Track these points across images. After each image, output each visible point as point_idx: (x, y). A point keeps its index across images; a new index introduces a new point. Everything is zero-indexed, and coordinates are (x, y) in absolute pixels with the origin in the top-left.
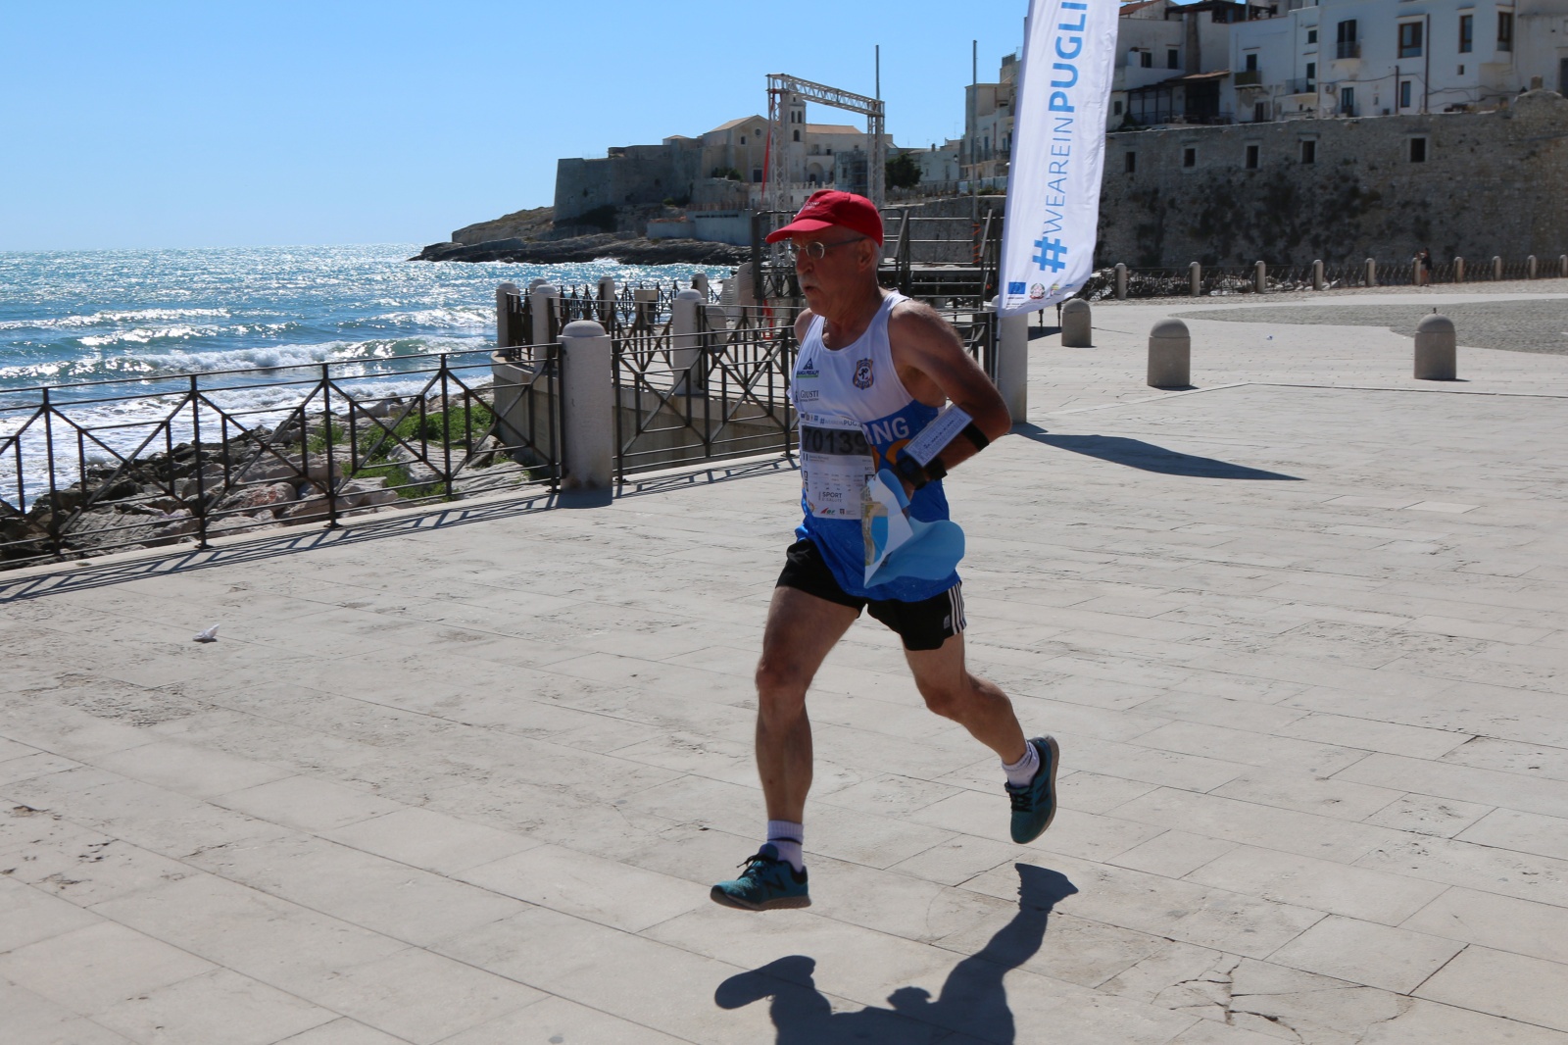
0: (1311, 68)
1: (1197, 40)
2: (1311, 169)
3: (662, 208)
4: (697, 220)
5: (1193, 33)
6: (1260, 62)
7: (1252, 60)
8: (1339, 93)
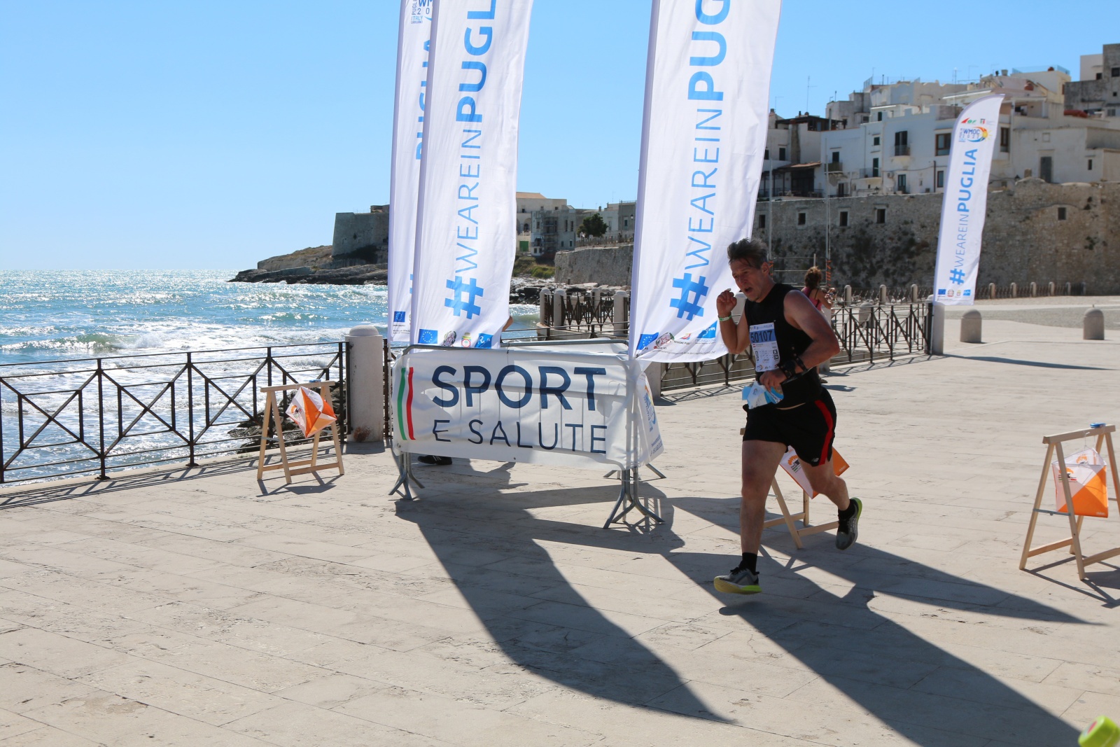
0: (876, 161)
1: (798, 142)
2: (882, 227)
5: (796, 138)
6: (841, 157)
7: (836, 156)
8: (896, 178)
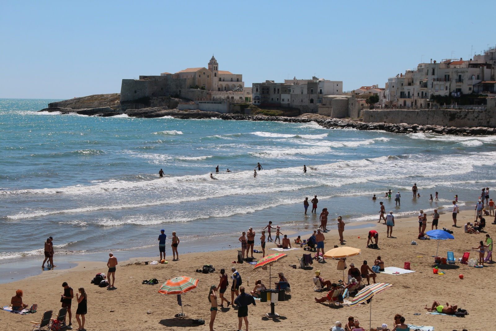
1: (483, 73)
3: (170, 98)
4: (200, 104)
